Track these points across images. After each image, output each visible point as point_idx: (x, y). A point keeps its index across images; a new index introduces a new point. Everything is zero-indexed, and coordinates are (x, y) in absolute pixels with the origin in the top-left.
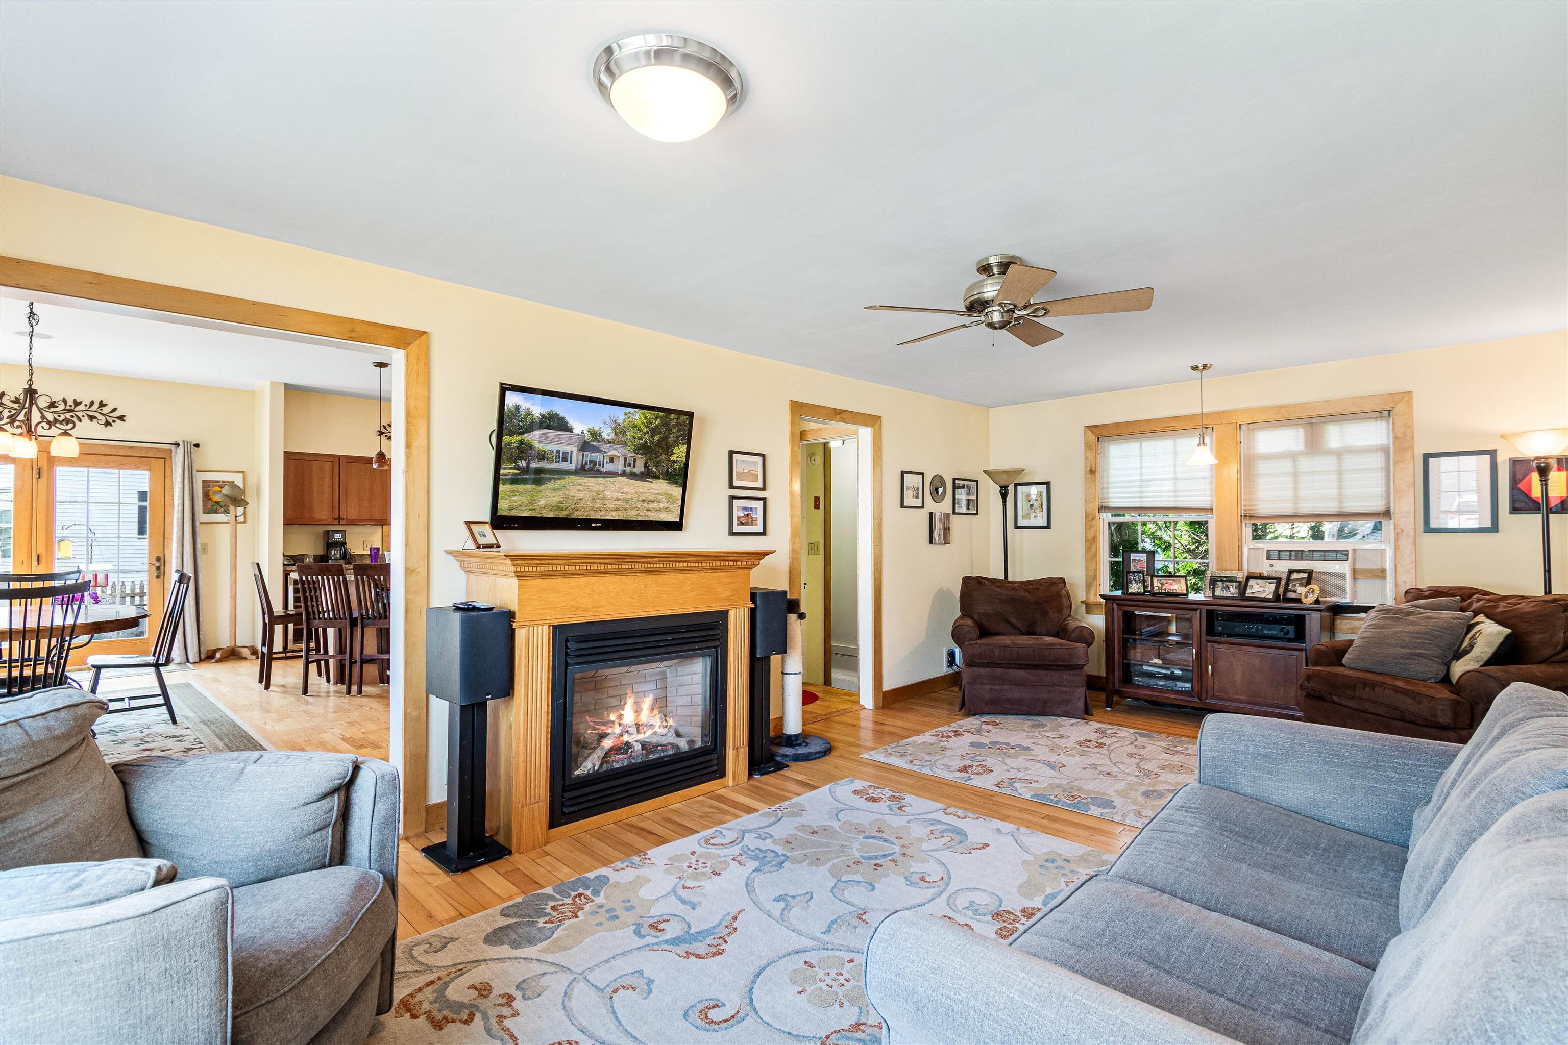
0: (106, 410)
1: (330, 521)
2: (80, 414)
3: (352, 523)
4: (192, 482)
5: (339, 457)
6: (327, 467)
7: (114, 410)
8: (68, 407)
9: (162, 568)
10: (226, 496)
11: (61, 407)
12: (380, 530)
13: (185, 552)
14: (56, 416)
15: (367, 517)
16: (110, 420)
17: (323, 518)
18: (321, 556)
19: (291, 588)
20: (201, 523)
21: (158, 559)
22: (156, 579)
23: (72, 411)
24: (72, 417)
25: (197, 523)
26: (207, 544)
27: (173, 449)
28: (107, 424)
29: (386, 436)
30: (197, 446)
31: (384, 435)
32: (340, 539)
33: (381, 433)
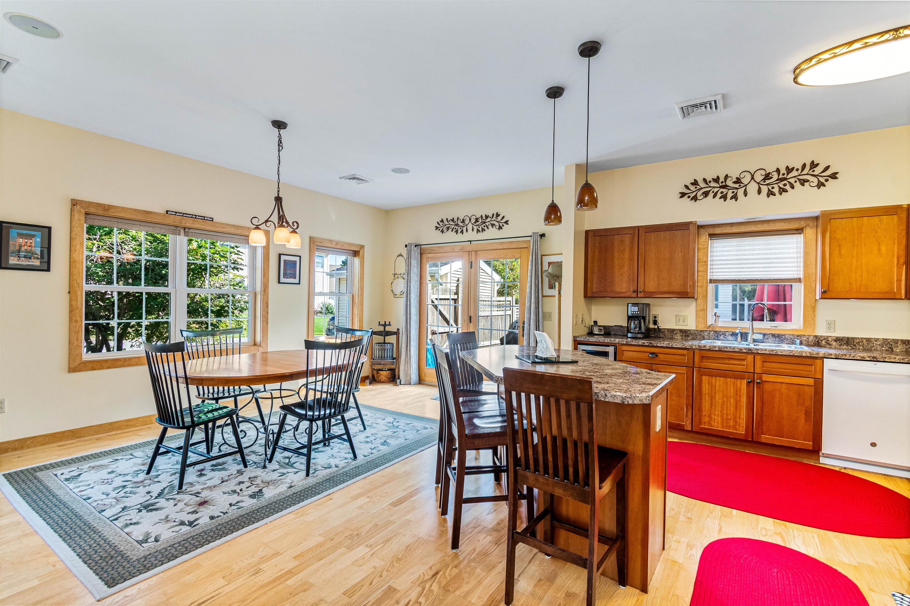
0: (499, 218)
2: (487, 224)
3: (650, 295)
5: (638, 228)
6: (627, 239)
7: (503, 217)
8: (483, 221)
11: (480, 221)
12: (694, 304)
14: (478, 227)
15: (666, 289)
16: (501, 225)
17: (623, 290)
23: (485, 223)
24: (484, 226)
26: (551, 313)
27: (531, 240)
28: (500, 228)
29: (689, 197)
30: (542, 235)
31: (687, 196)
32: (635, 312)
33: (683, 195)
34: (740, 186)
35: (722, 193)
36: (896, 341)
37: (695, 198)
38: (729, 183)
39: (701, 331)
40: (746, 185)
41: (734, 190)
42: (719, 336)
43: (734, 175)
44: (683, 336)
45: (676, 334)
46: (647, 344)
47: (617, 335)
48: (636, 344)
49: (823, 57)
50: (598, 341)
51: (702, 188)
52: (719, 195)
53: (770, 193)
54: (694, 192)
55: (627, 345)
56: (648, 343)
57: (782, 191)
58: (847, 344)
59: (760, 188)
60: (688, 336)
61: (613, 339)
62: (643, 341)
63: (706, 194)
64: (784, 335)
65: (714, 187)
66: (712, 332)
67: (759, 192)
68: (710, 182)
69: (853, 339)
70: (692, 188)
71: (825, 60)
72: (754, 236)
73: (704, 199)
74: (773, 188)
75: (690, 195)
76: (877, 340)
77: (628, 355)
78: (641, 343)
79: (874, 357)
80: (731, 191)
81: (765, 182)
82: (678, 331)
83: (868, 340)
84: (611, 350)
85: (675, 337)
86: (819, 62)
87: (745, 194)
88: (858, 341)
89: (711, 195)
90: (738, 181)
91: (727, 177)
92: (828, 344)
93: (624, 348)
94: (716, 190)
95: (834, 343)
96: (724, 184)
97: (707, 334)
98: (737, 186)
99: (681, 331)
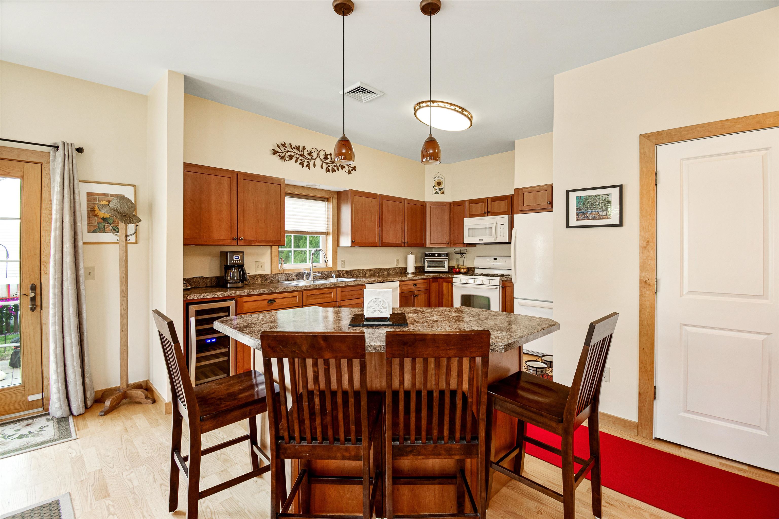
1: (229, 241)
3: (249, 243)
4: (73, 193)
5: (237, 174)
6: (225, 183)
9: (38, 299)
10: (114, 210)
12: (269, 251)
13: (65, 279)
15: (262, 238)
17: (222, 238)
18: (217, 278)
19: (192, 321)
20: (85, 243)
21: (33, 288)
22: (30, 312)
25: (80, 244)
26: (94, 268)
27: (51, 152)
29: (279, 156)
30: (80, 150)
31: (278, 154)
32: (238, 260)
33: (275, 152)
34: (312, 158)
35: (301, 160)
36: (367, 270)
37: (283, 158)
38: (306, 153)
39: (276, 275)
40: (315, 159)
41: (309, 161)
42: (288, 277)
43: (309, 148)
44: (262, 280)
45: (257, 279)
46: (267, 292)
47: (198, 287)
48: (257, 293)
49: (441, 104)
50: (216, 296)
51: (288, 151)
52: (299, 162)
53: (328, 170)
54: (283, 152)
55: (248, 295)
56: (268, 290)
57: (334, 170)
58: (351, 274)
59: (322, 164)
60: (266, 280)
61: (233, 292)
62: (263, 290)
63: (291, 158)
64: (324, 272)
65: (297, 154)
66: (284, 275)
67: (322, 168)
68: (294, 148)
69: (353, 270)
70: (283, 148)
71: (441, 107)
72: (302, 198)
73: (290, 161)
74: (329, 166)
75: (280, 154)
76: (361, 270)
77: (247, 306)
78: (262, 291)
79: (384, 280)
80: (306, 161)
81: (325, 160)
82: (259, 276)
83: (358, 270)
84: (231, 304)
85: (256, 282)
86: (438, 106)
87: (314, 166)
88: (354, 272)
89: (294, 159)
90: (310, 154)
91: (304, 148)
92: (343, 275)
93: (245, 299)
94: (298, 156)
95: (345, 274)
96: (302, 153)
97: (280, 276)
98: (310, 157)
99: (261, 276)
